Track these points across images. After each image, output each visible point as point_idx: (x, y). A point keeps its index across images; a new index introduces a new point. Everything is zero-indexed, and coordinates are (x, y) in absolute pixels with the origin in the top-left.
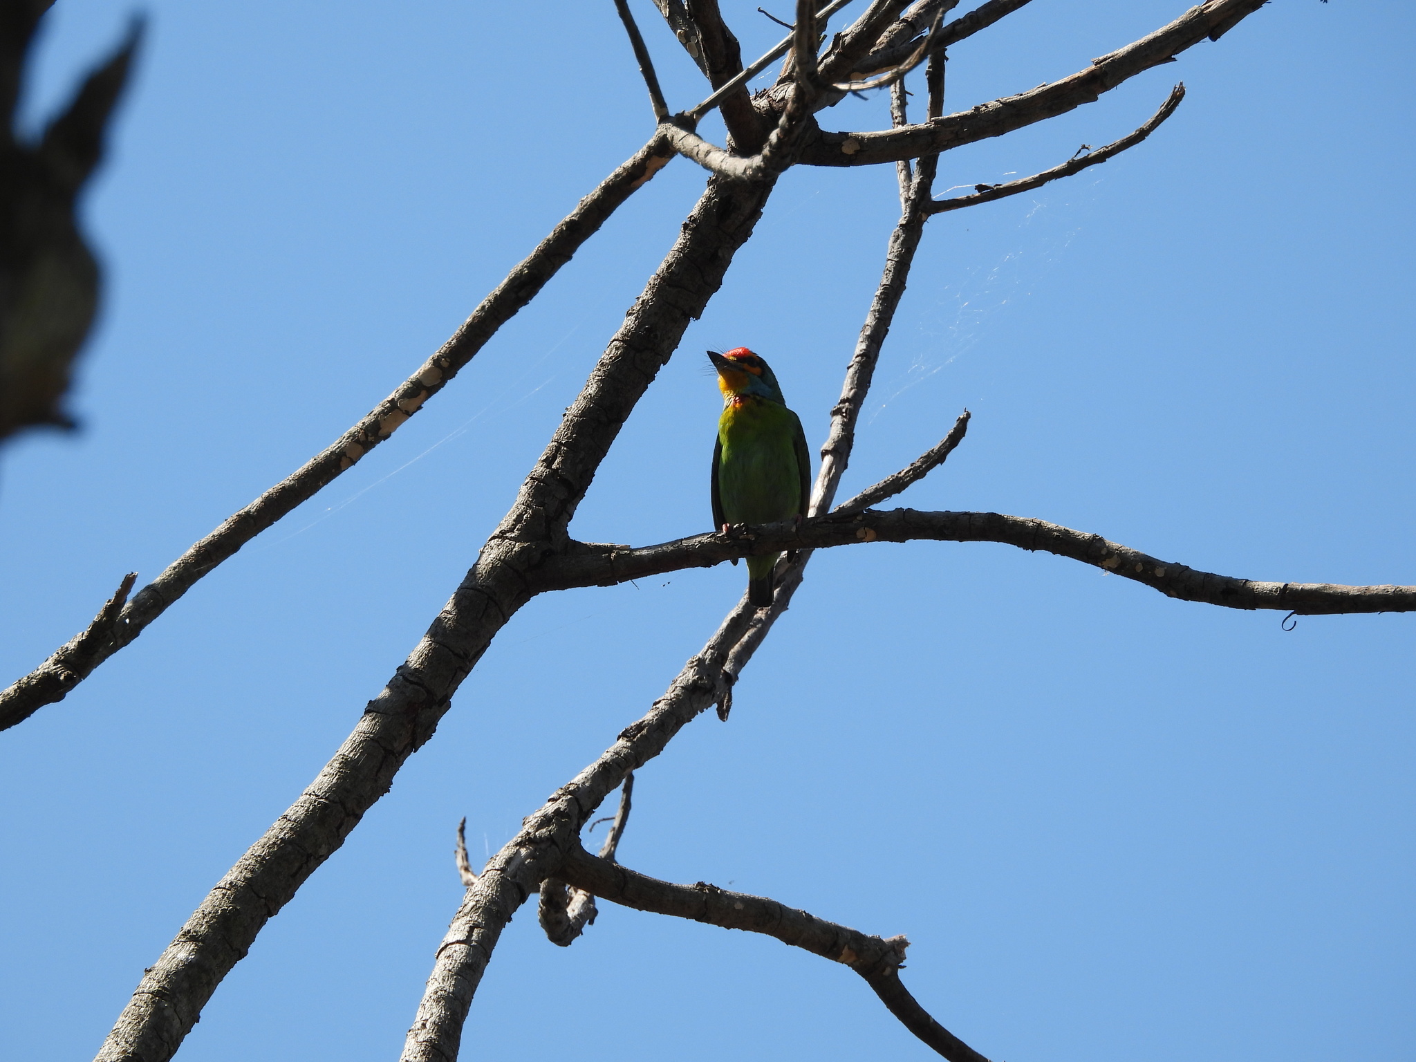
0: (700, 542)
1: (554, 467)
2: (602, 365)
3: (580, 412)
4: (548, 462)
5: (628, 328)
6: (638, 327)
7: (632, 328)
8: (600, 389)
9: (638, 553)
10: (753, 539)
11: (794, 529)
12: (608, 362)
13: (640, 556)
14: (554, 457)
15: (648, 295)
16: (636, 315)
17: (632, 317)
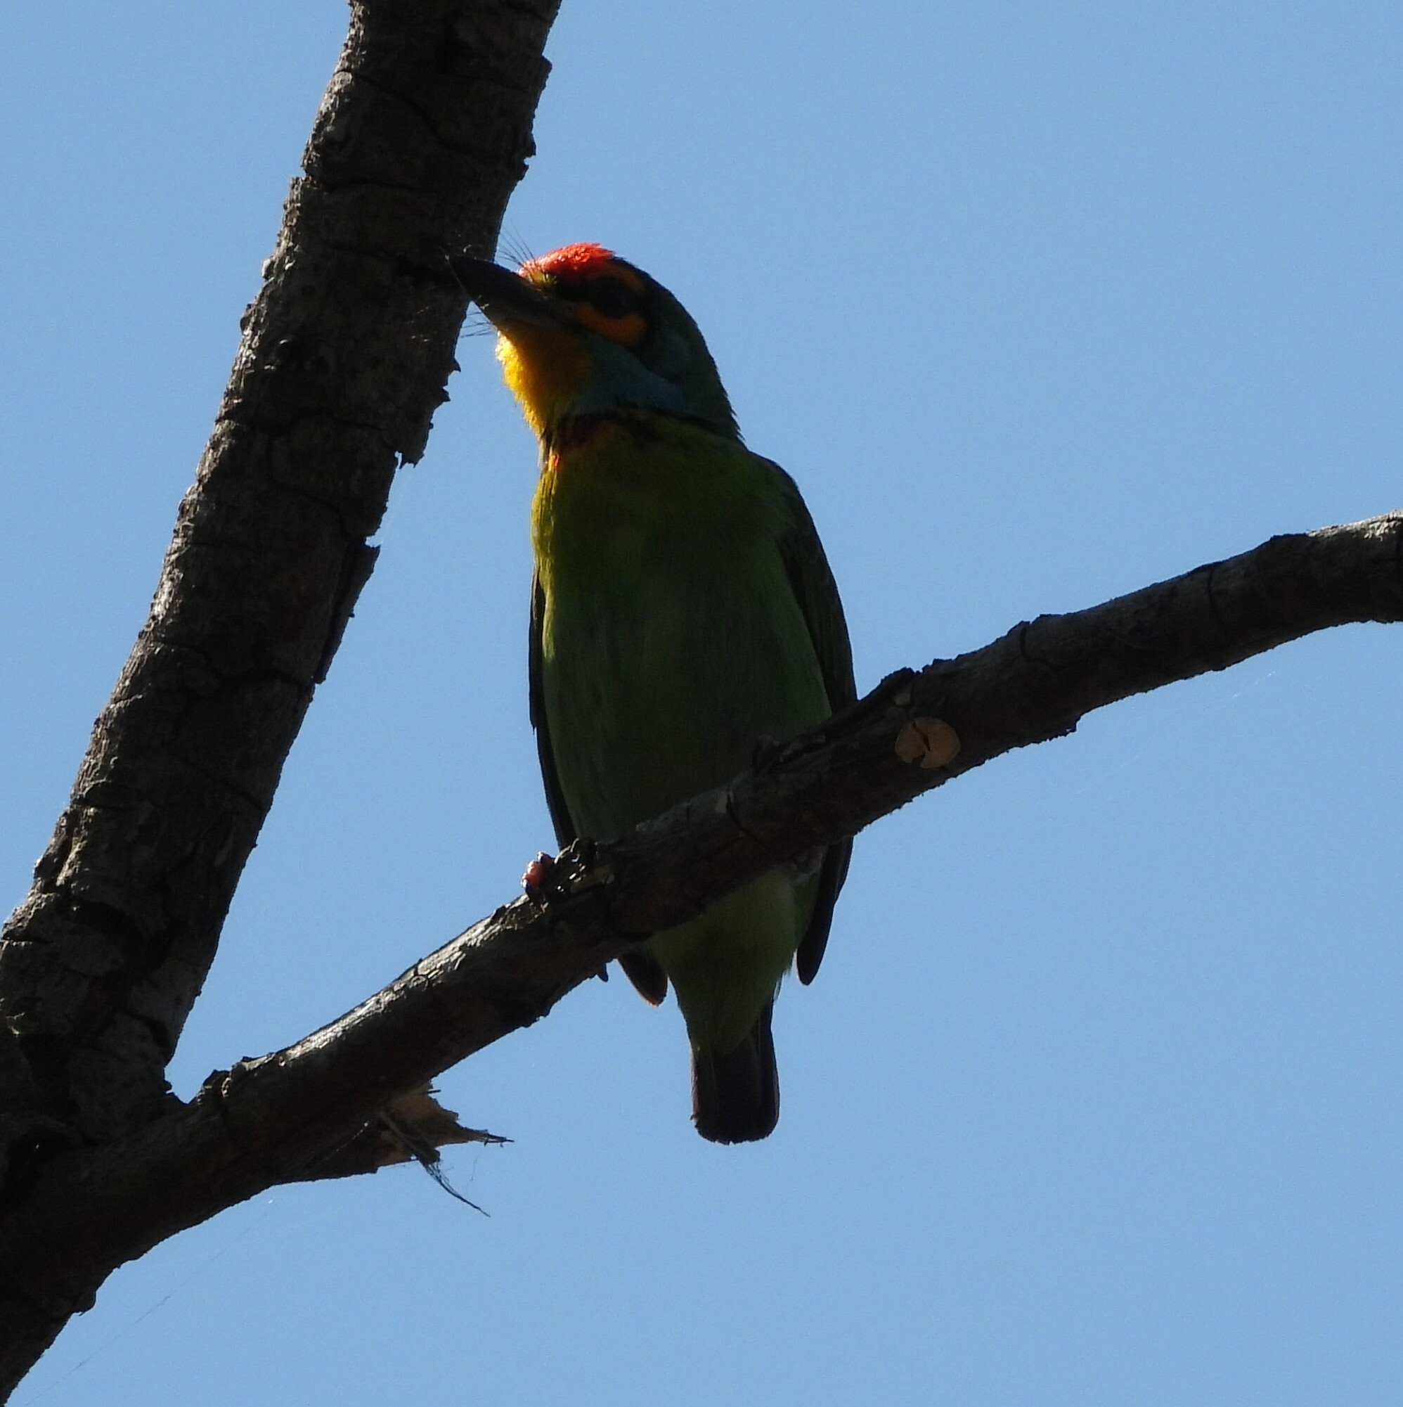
0: (463, 948)
1: (60, 879)
2: (183, 511)
3: (127, 683)
4: (47, 869)
5: (236, 368)
6: (262, 351)
7: (246, 362)
8: (181, 589)
9: (297, 1052)
10: (612, 878)
11: (721, 807)
12: (195, 496)
13: (305, 1057)
14: (64, 849)
15: (284, 243)
16: (253, 319)
17: (248, 332)
